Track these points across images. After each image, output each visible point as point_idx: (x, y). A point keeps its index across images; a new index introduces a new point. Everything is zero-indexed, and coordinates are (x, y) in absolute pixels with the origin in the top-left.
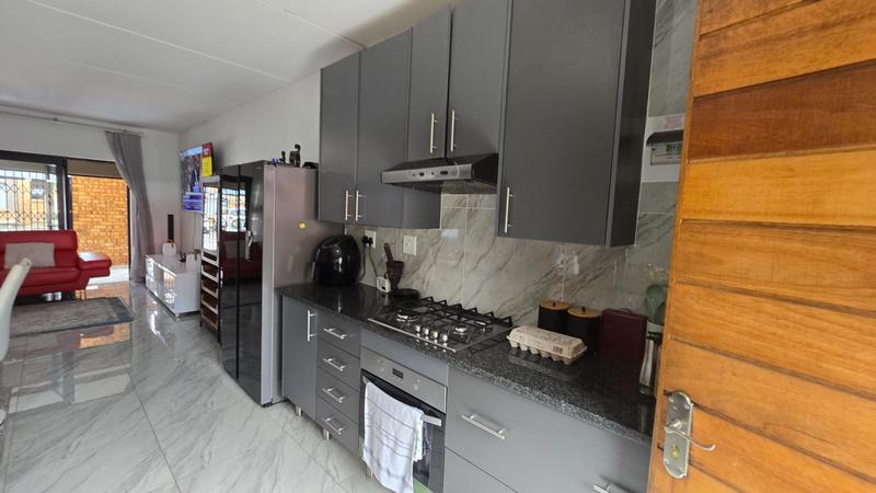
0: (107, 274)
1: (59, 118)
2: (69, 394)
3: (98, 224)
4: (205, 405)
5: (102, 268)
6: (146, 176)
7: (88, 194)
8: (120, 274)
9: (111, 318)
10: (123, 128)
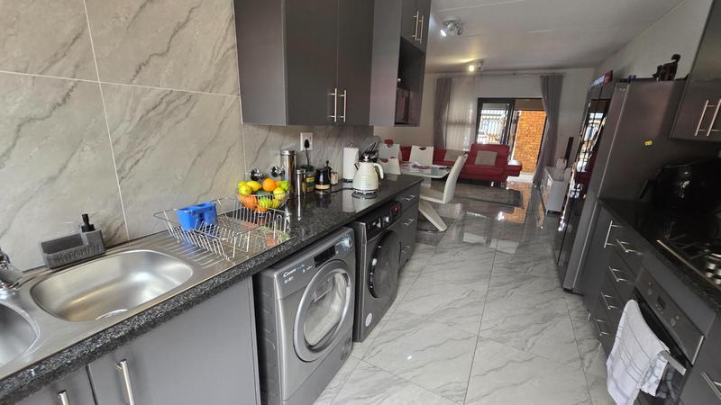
0: (518, 176)
1: (517, 72)
2: (488, 242)
3: (529, 143)
4: (528, 269)
5: (516, 171)
6: (561, 106)
7: (528, 123)
8: (526, 178)
9: (509, 201)
10: (552, 71)
